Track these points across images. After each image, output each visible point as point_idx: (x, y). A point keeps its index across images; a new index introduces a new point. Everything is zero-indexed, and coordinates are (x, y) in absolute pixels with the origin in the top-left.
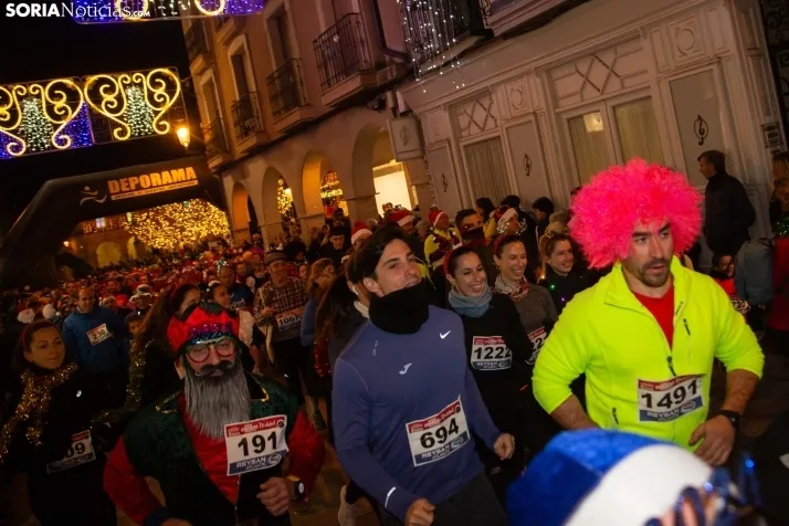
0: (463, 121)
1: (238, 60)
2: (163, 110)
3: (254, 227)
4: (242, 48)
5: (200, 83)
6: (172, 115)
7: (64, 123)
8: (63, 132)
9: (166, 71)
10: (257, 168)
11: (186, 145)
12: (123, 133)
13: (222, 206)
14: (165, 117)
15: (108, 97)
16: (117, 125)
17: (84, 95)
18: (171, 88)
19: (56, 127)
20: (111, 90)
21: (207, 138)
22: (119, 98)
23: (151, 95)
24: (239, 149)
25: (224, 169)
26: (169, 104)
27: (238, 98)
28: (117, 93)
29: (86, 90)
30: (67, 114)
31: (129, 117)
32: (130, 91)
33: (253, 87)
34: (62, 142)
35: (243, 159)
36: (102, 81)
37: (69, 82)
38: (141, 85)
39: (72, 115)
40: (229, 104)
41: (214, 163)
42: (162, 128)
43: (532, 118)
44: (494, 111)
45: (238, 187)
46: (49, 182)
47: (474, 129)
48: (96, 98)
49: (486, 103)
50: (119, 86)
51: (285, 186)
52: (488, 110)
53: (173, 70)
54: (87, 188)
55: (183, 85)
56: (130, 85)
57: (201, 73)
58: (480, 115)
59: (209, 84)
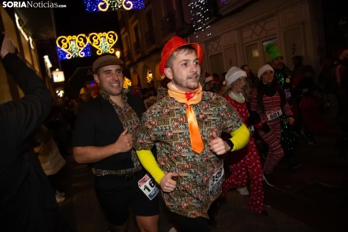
0: (209, 47)
1: (136, 29)
2: (112, 45)
3: (139, 85)
4: (137, 25)
5: (124, 37)
6: (115, 47)
7: (82, 49)
8: (82, 51)
9: (113, 32)
10: (141, 65)
11: (119, 57)
12: (100, 52)
13: (129, 78)
14: (112, 47)
15: (96, 41)
16: (97, 50)
17: (88, 39)
18: (114, 38)
19: (80, 50)
20: (96, 38)
21: (125, 55)
22: (99, 41)
23: (108, 40)
24: (135, 58)
25: (130, 66)
26: (114, 43)
27: (135, 41)
28: (98, 39)
29: (89, 37)
30: (83, 46)
31: (102, 47)
32: (102, 38)
33: (140, 38)
34: (82, 55)
35: (136, 62)
36: (93, 35)
37: (84, 35)
38: (105, 37)
39: (85, 46)
40: (132, 44)
41: (128, 63)
42: (112, 51)
43: (233, 46)
44: (220, 44)
45: (135, 72)
46: (78, 68)
47: (213, 50)
48: (92, 41)
49: (218, 41)
50: (99, 37)
51: (150, 73)
52: (218, 44)
53: (115, 32)
54: (89, 71)
55: (118, 37)
56: (102, 37)
57: (124, 33)
58: (215, 45)
59: (126, 37)
